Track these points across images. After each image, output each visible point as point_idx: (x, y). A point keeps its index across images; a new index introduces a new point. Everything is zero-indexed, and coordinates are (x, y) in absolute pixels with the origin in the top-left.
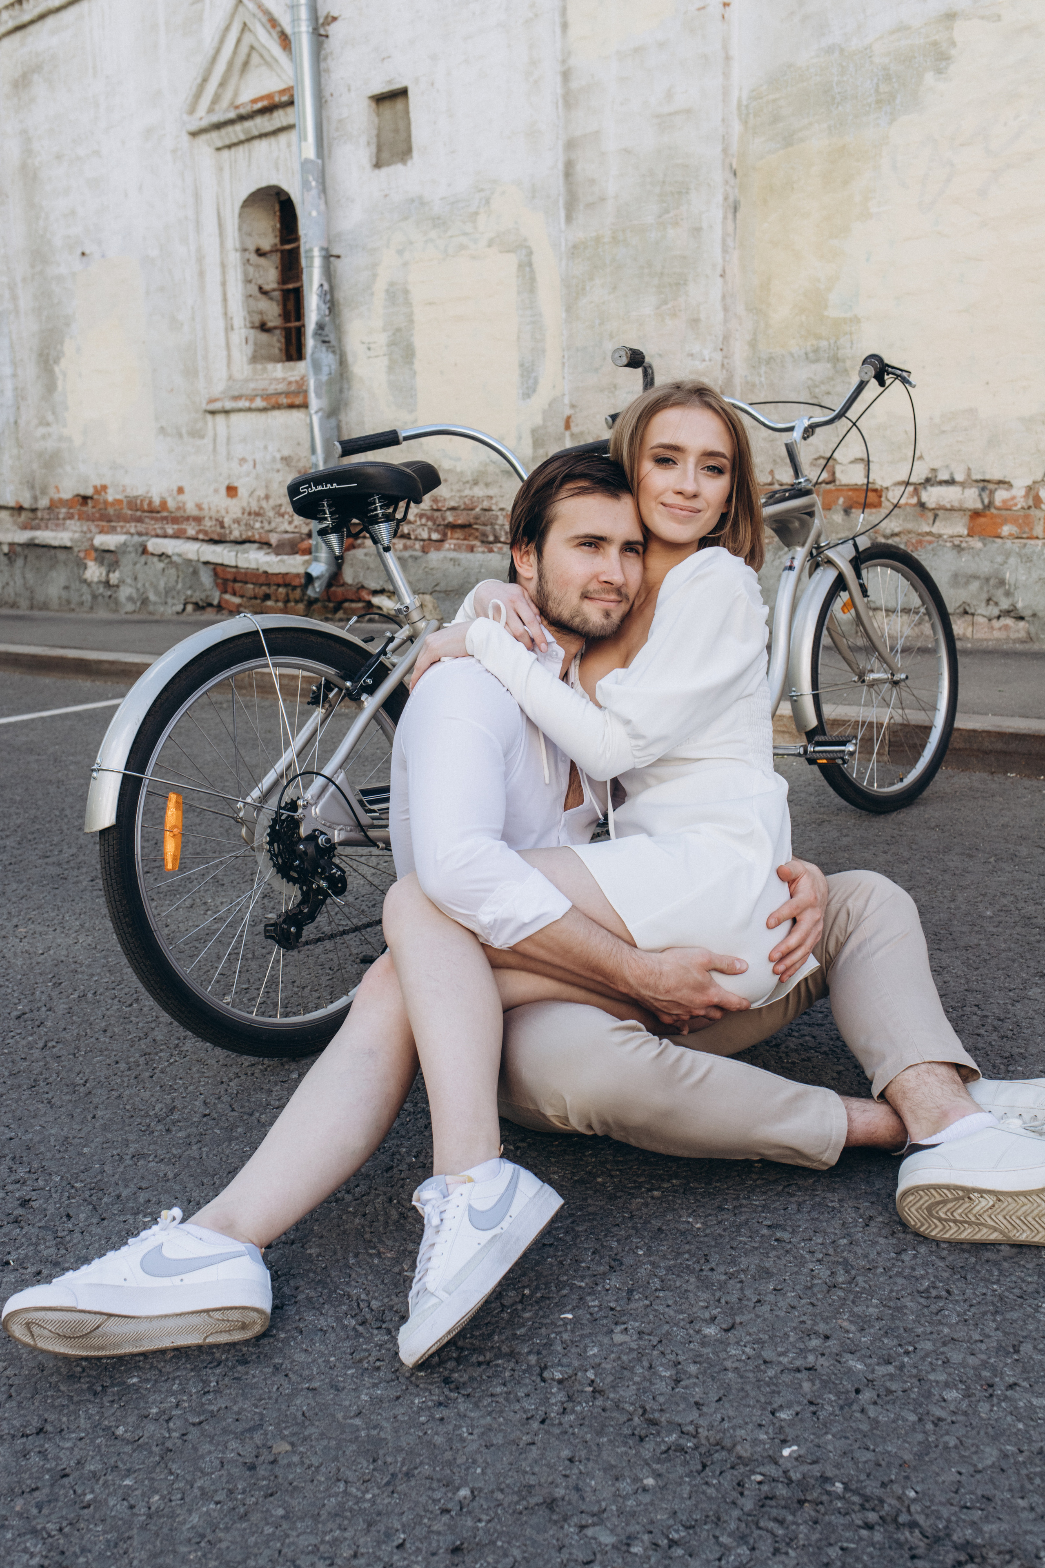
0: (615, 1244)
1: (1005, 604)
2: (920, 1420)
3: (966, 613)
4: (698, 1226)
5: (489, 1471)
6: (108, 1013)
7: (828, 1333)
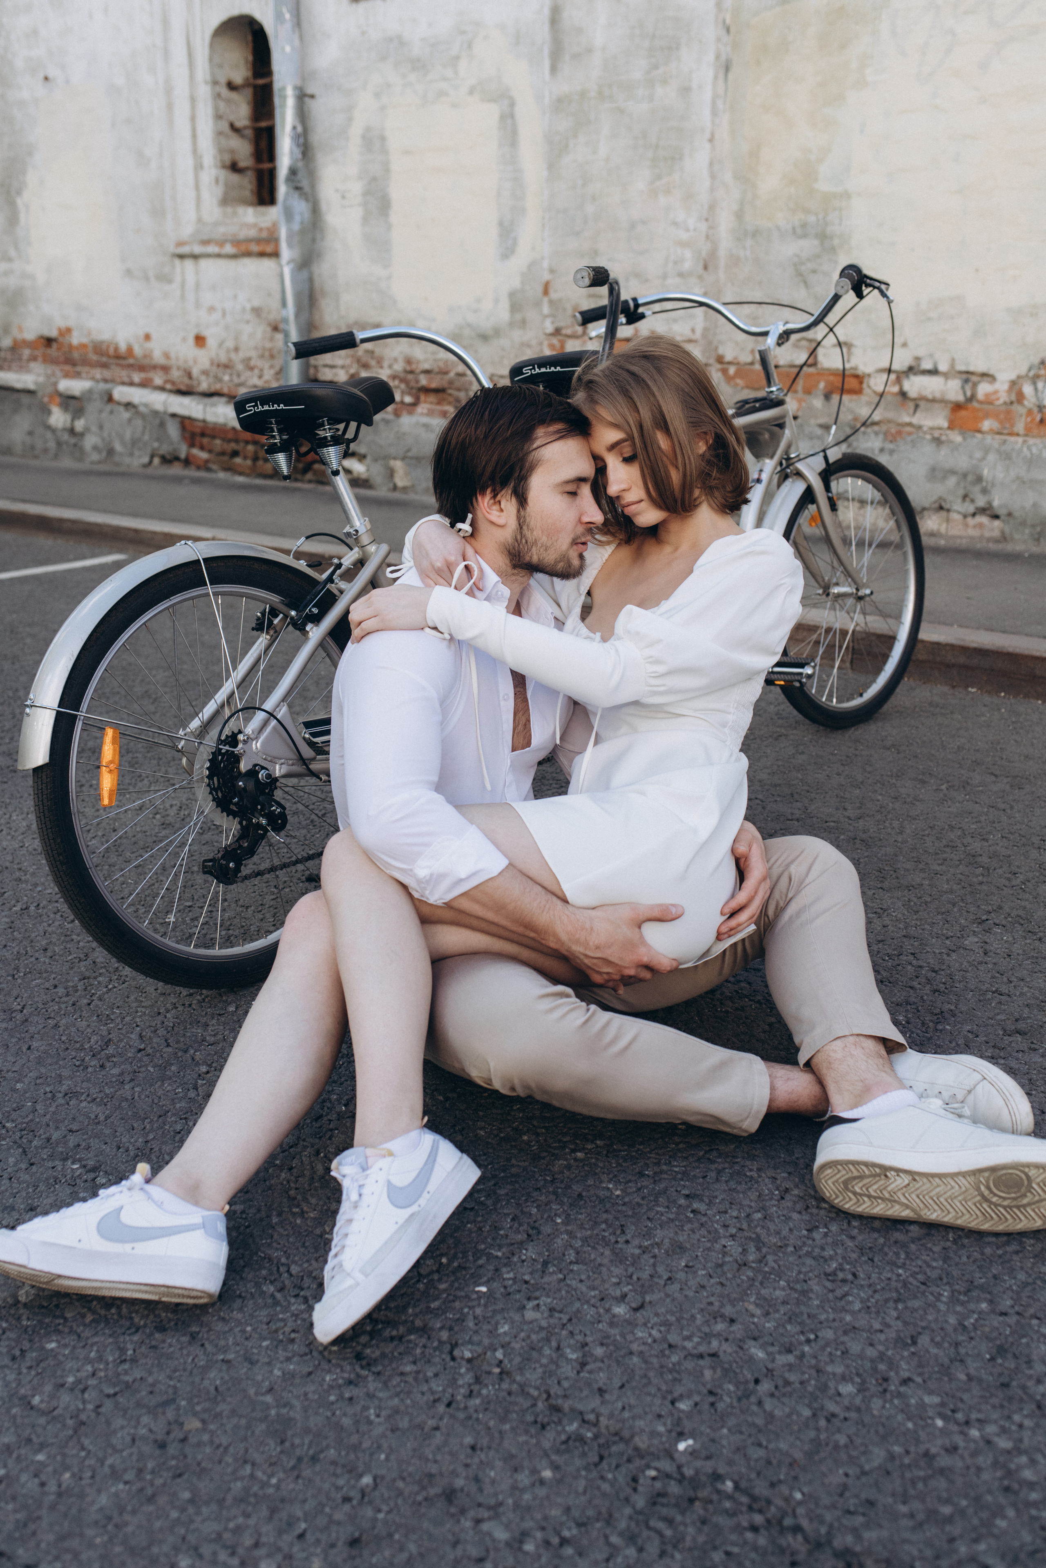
0: (534, 1211)
1: (981, 502)
2: (814, 1415)
3: (941, 508)
4: (618, 1192)
5: (393, 1457)
6: (50, 929)
7: (734, 1316)
